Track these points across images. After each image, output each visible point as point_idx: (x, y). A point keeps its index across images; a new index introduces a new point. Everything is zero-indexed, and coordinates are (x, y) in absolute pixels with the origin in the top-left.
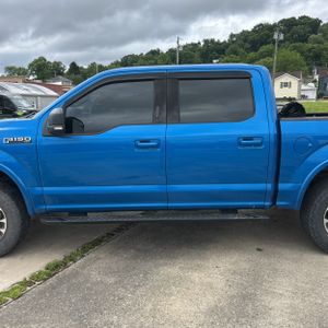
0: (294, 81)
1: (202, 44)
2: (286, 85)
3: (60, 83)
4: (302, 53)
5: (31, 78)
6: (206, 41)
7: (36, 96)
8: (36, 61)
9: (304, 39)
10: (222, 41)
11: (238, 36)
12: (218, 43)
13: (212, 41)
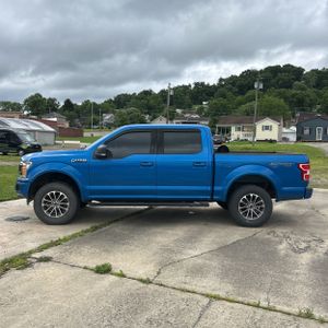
0: (275, 125)
1: (193, 86)
2: (267, 128)
3: (55, 119)
4: (286, 99)
5: (26, 113)
6: (196, 84)
7: (34, 131)
8: (32, 97)
9: (289, 86)
10: (211, 84)
11: (227, 80)
12: (208, 86)
13: (203, 84)
